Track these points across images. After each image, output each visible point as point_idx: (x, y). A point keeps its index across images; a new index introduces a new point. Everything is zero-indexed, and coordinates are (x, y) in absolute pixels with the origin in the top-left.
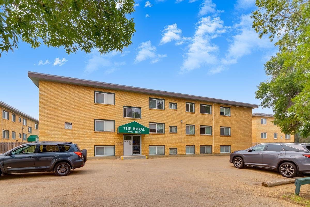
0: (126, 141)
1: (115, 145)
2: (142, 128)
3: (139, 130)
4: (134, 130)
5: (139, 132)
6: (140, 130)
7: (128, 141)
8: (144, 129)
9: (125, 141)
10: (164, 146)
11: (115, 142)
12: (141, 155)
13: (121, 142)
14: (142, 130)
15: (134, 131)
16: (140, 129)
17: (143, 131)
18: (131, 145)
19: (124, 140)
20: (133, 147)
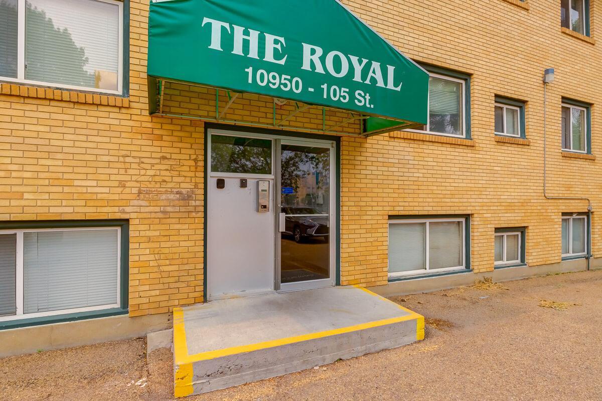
0: (232, 179)
1: (129, 212)
2: (376, 65)
3: (358, 78)
4: (306, 66)
5: (352, 97)
6: (364, 76)
7: (243, 184)
8: (391, 69)
9: (221, 184)
10: (467, 217)
11: (122, 184)
12: (338, 283)
13: (186, 187)
14: (380, 84)
15: (311, 78)
16: (358, 69)
17: (385, 90)
18: (269, 216)
19: (213, 177)
20: (282, 228)
